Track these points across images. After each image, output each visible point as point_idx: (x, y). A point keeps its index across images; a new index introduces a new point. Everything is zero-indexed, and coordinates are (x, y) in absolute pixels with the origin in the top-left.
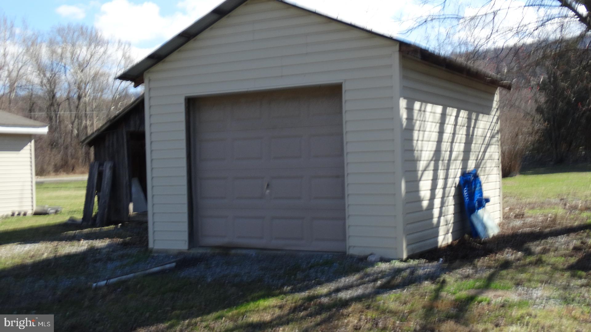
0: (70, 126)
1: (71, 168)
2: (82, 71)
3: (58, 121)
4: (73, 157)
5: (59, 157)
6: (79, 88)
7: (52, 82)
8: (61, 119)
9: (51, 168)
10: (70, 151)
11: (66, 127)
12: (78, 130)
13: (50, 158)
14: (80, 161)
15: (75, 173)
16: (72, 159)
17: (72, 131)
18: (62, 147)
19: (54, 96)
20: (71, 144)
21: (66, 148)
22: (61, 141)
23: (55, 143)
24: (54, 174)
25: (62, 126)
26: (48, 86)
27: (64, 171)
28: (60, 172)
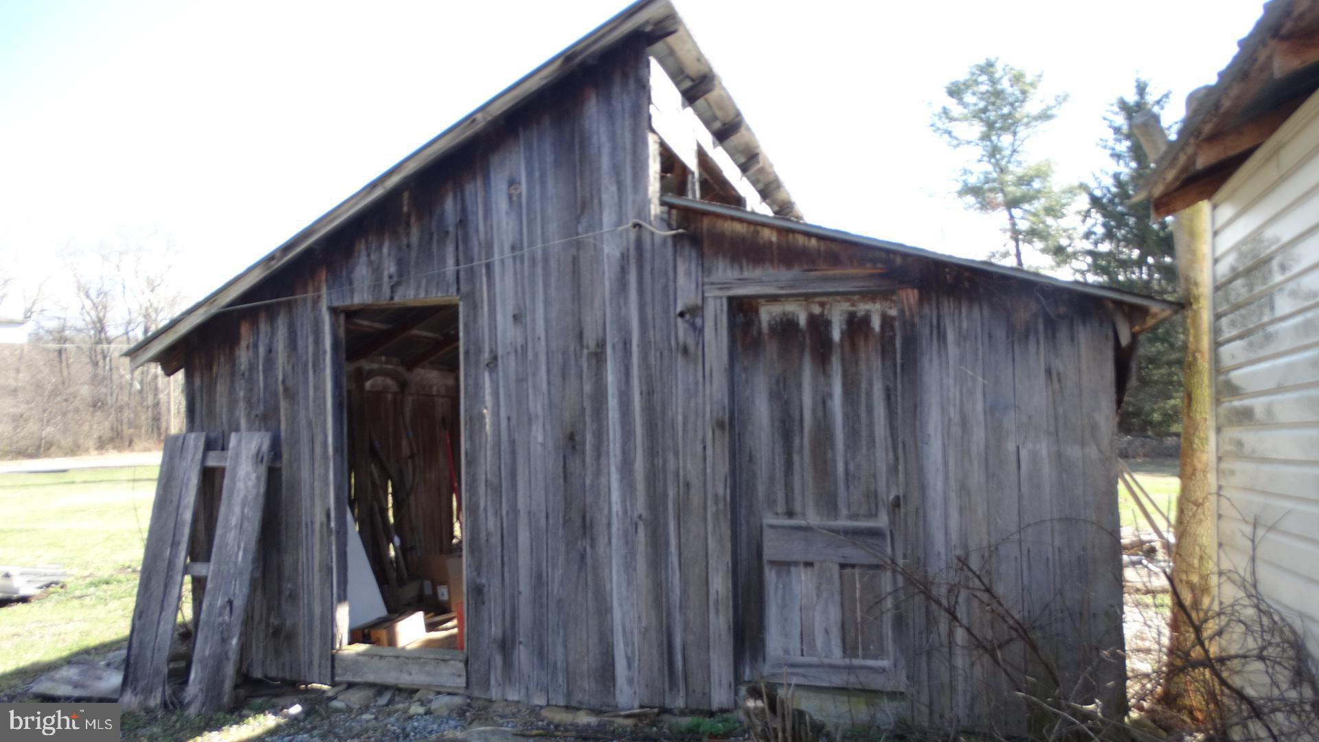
0: (128, 377)
1: (127, 443)
2: (152, 291)
3: (107, 367)
4: (131, 424)
5: (107, 425)
6: (147, 316)
7: (101, 307)
8: (114, 365)
9: (91, 443)
10: (127, 414)
11: (121, 377)
12: (141, 383)
13: (91, 426)
14: (143, 431)
15: (133, 450)
16: (129, 428)
17: (131, 385)
18: (113, 410)
19: (102, 330)
20: (128, 405)
21: (120, 409)
22: (110, 400)
23: (99, 404)
24: (96, 452)
25: (115, 377)
26: (93, 314)
27: (114, 448)
28: (107, 449)
